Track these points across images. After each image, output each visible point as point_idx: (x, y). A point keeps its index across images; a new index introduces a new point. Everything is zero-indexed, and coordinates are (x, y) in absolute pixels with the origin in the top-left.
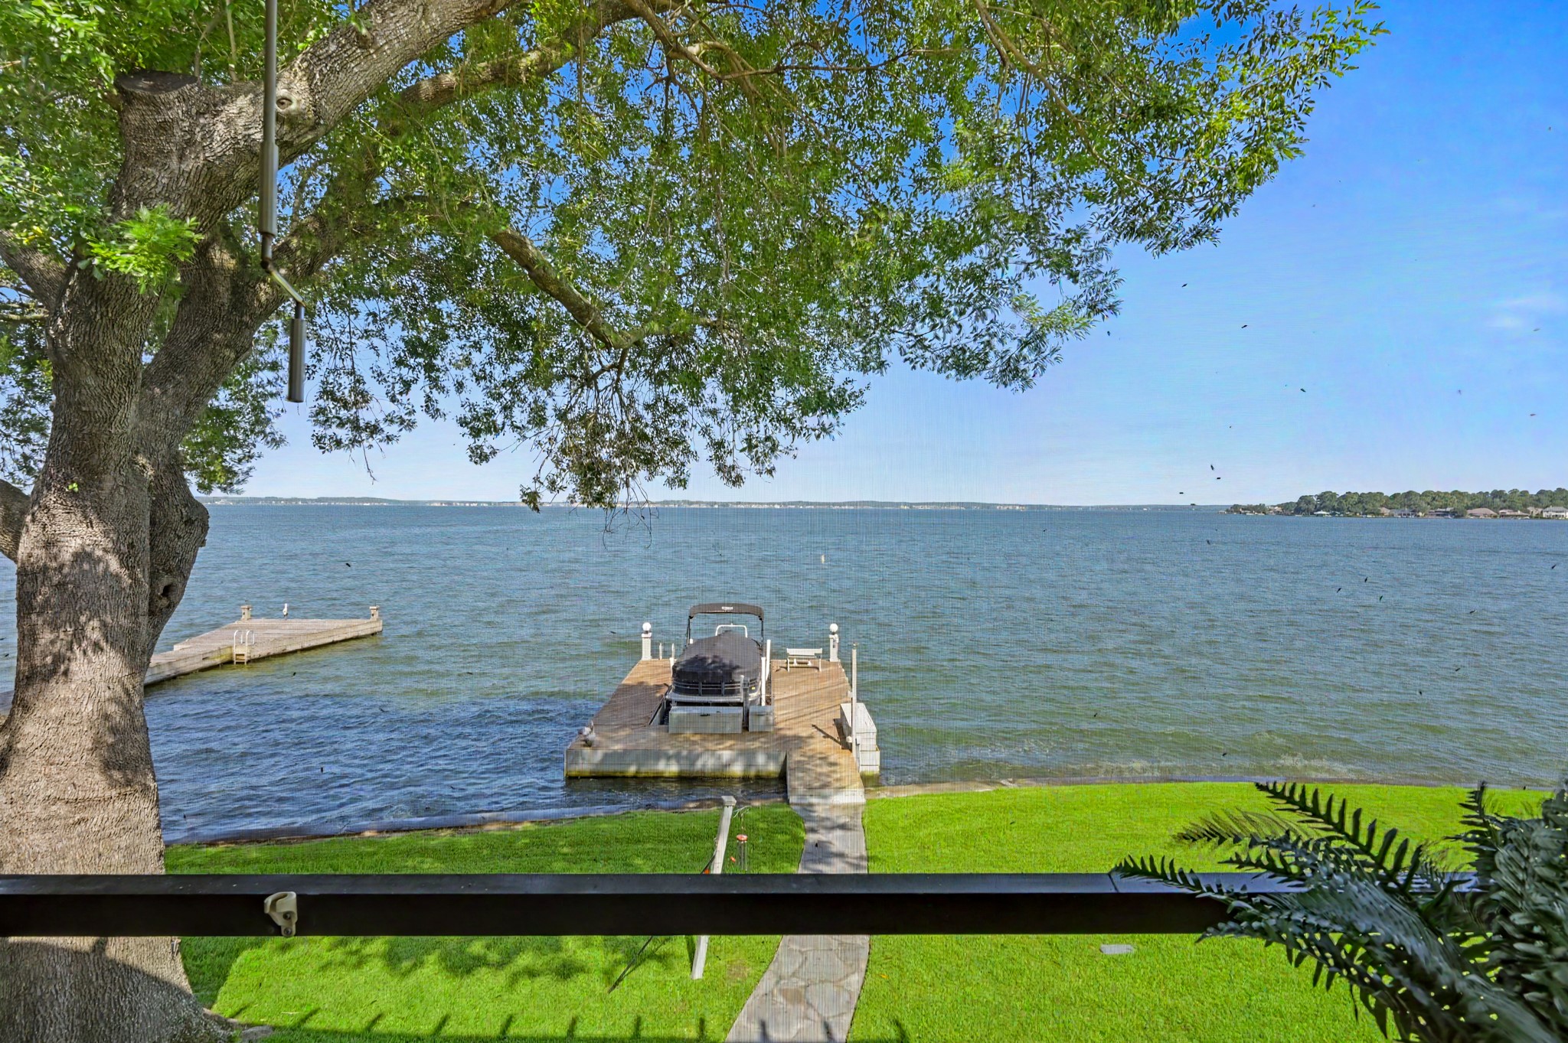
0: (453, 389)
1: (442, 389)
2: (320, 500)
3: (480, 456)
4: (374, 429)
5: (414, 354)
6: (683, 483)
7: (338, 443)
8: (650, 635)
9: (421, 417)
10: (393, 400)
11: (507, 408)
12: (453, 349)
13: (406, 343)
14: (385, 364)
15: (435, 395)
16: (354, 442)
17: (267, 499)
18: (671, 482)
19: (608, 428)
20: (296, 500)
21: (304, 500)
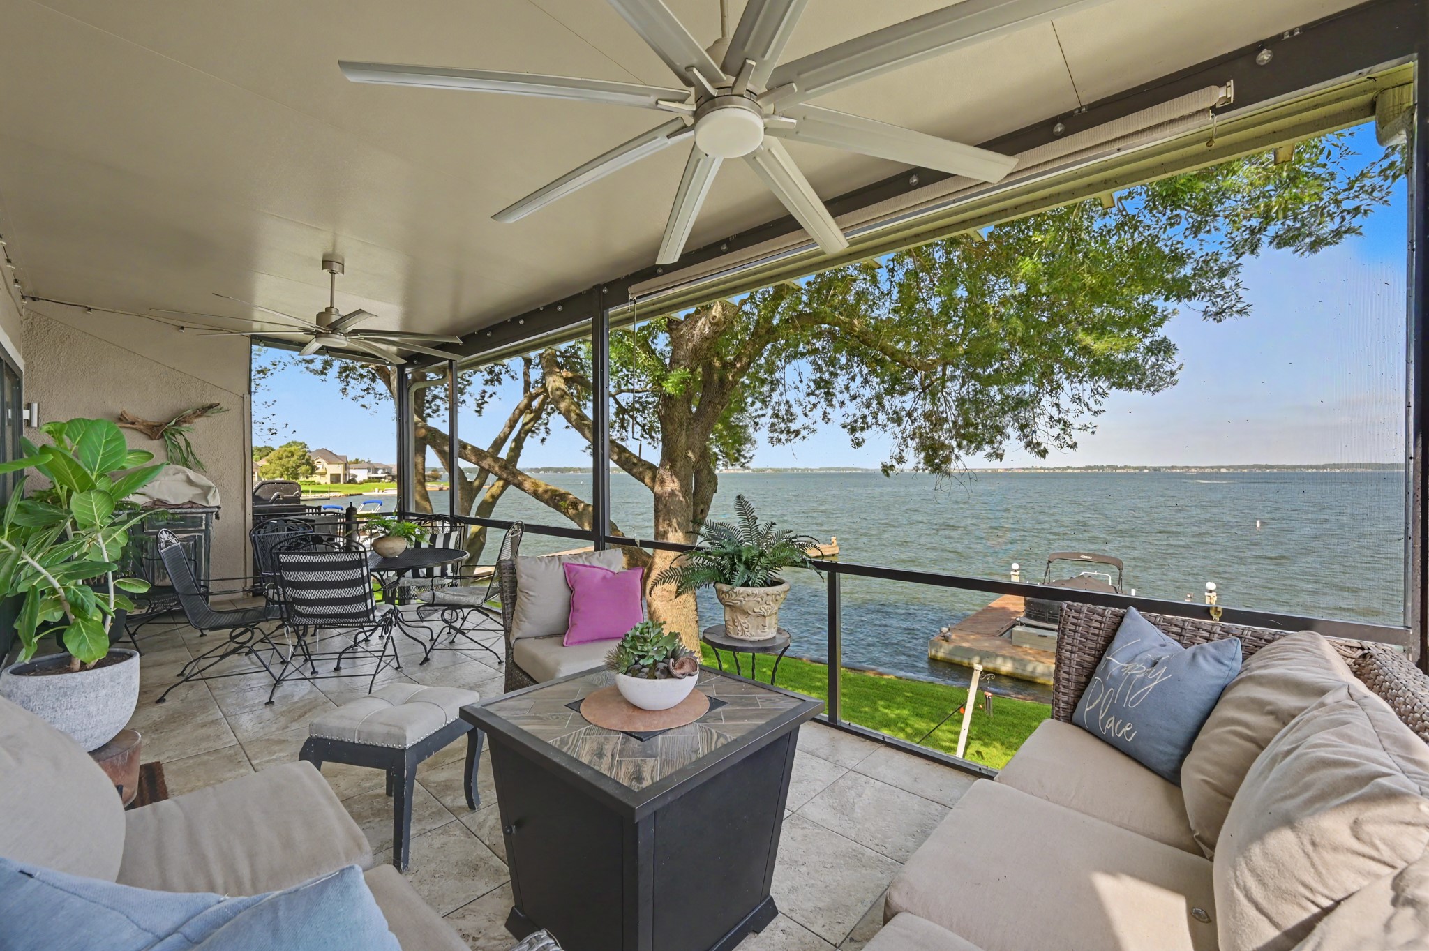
0: (838, 405)
1: (832, 406)
2: (821, 469)
3: (858, 444)
4: (797, 433)
5: (818, 387)
6: (1000, 456)
7: (780, 440)
8: (1018, 573)
9: (821, 423)
10: (806, 415)
11: (875, 415)
12: (841, 382)
13: (815, 382)
14: (801, 396)
15: (829, 410)
16: (788, 440)
17: (792, 469)
18: (989, 456)
19: (946, 420)
20: (807, 469)
21: (812, 470)
